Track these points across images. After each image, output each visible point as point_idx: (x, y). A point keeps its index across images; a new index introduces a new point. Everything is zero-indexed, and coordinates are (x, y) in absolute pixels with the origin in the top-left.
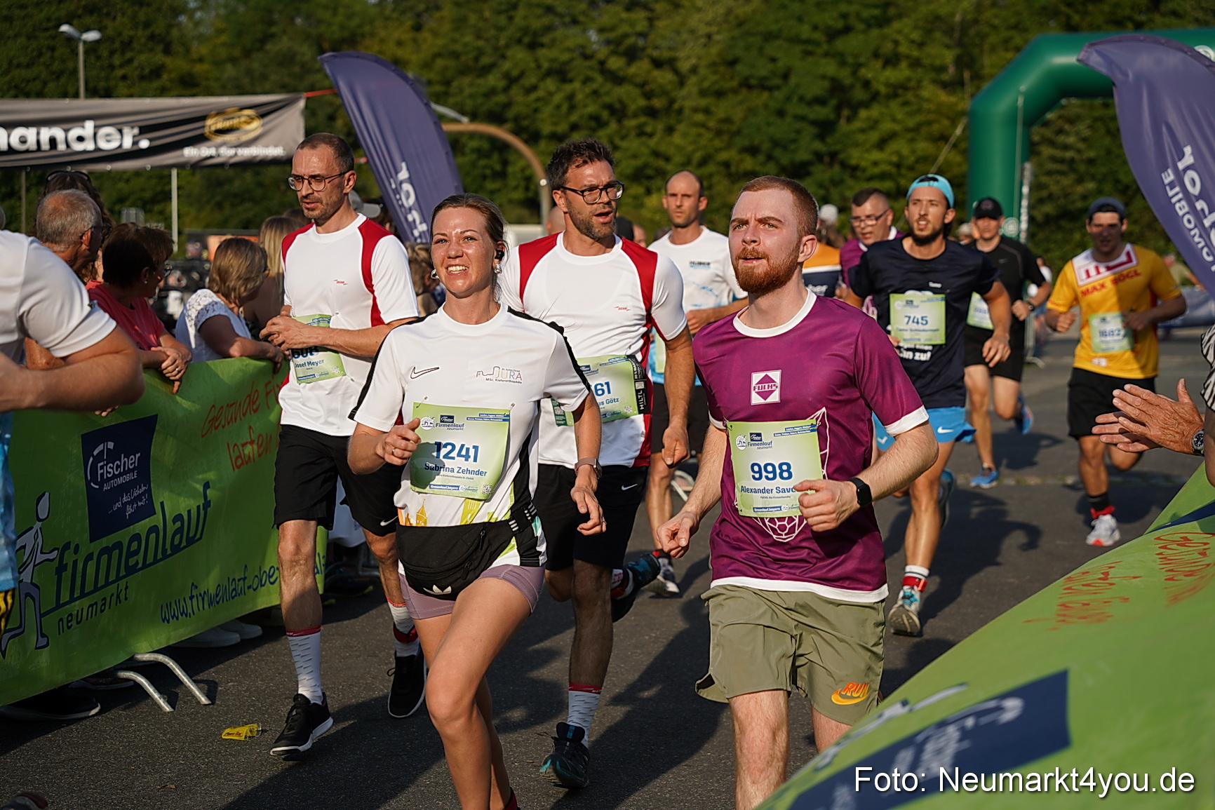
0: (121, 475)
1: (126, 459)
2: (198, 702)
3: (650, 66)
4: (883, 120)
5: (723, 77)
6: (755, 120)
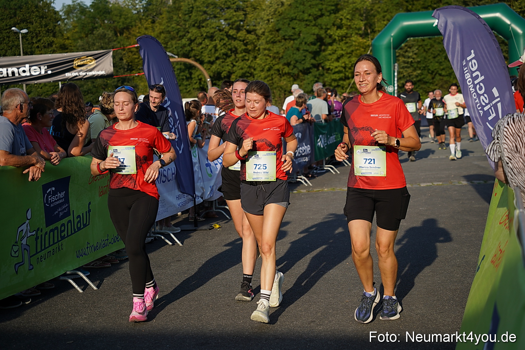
0: (58, 200)
1: (60, 194)
2: (93, 289)
3: (246, 33)
4: (338, 50)
5: (275, 37)
6: (288, 52)
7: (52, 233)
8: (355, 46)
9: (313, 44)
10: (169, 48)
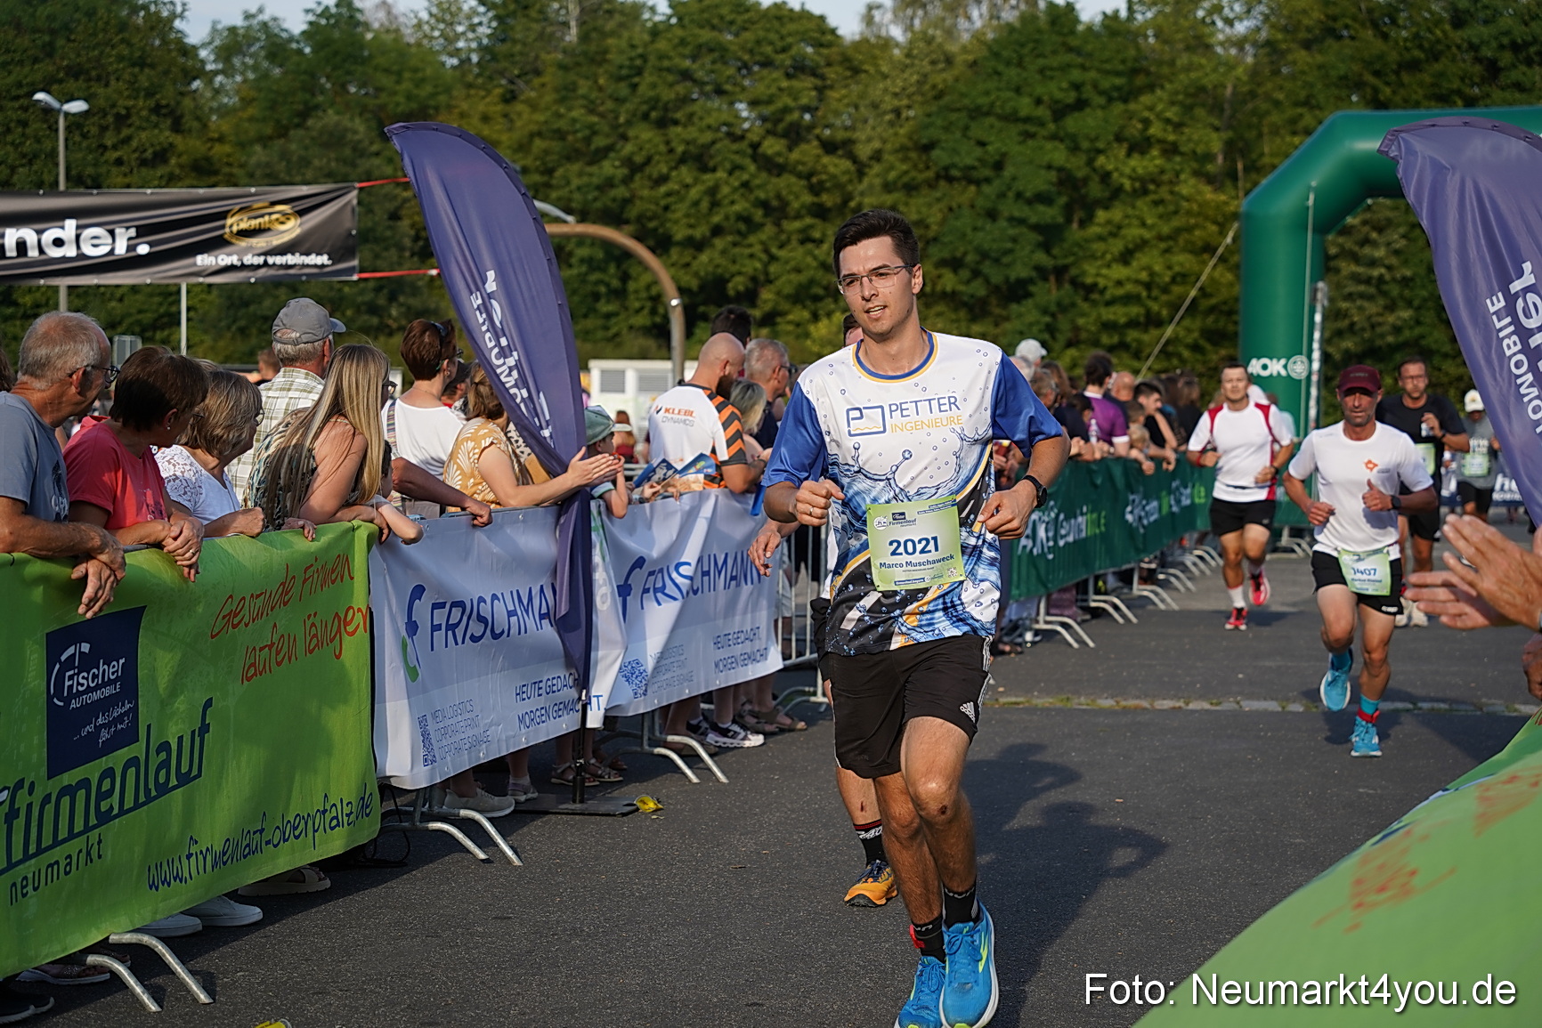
0: (97, 687)
1: (106, 667)
2: (194, 1001)
3: (819, 151)
4: (1129, 225)
5: (915, 166)
6: (958, 223)
7: (66, 800)
9: (1043, 198)
10: (559, 187)
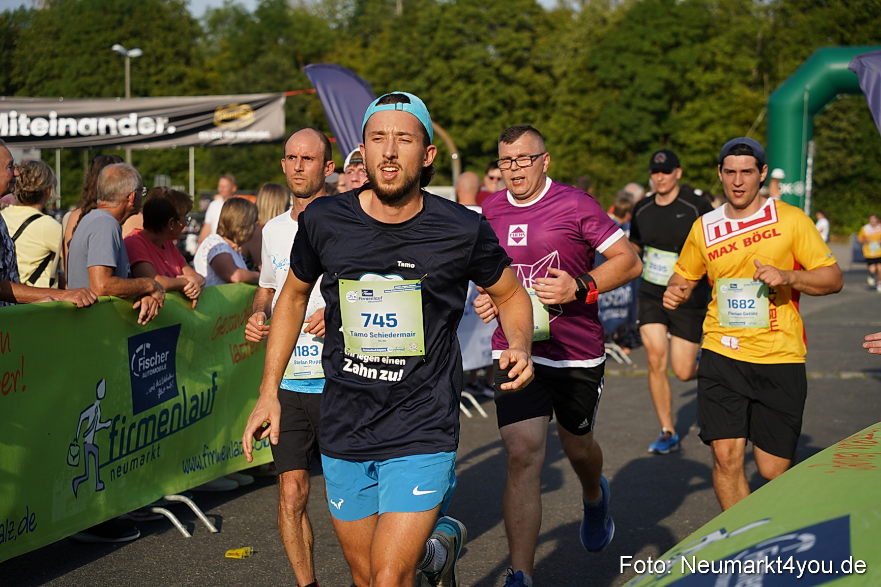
0: (155, 367)
1: (159, 356)
2: (209, 531)
3: (533, 72)
4: (704, 111)
5: (586, 80)
6: (610, 110)
7: (143, 426)
8: (738, 104)
9: (657, 97)
